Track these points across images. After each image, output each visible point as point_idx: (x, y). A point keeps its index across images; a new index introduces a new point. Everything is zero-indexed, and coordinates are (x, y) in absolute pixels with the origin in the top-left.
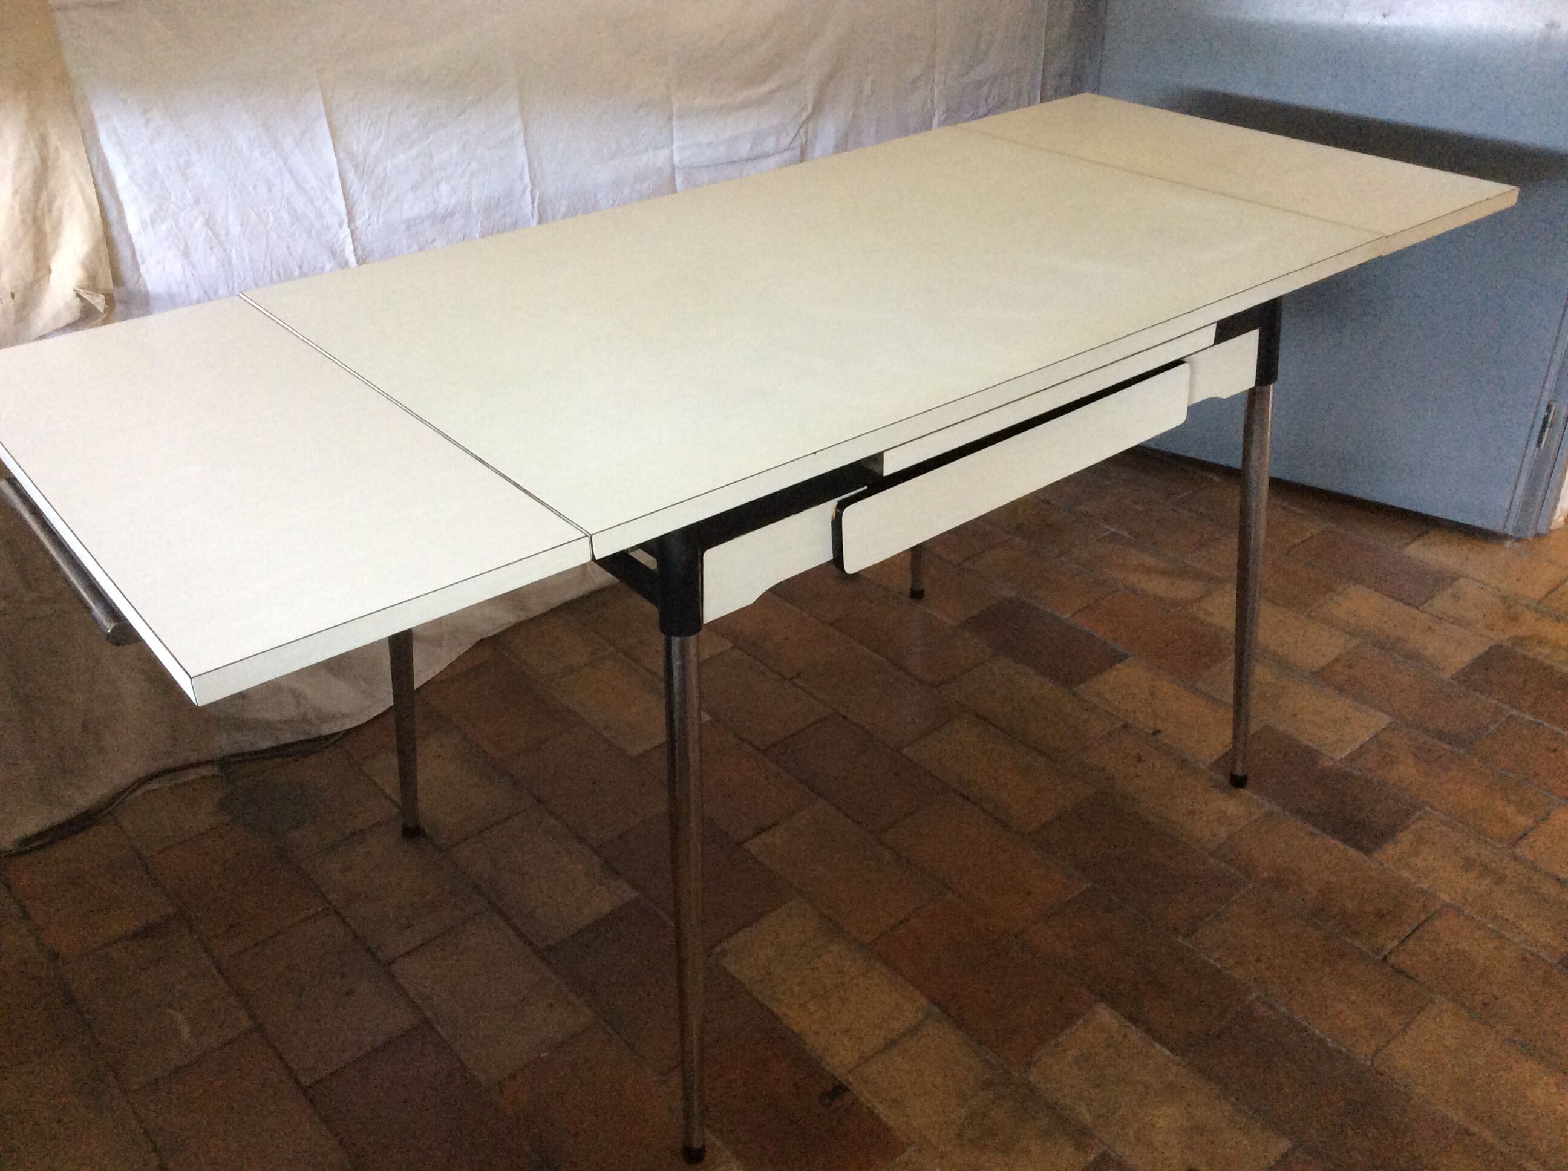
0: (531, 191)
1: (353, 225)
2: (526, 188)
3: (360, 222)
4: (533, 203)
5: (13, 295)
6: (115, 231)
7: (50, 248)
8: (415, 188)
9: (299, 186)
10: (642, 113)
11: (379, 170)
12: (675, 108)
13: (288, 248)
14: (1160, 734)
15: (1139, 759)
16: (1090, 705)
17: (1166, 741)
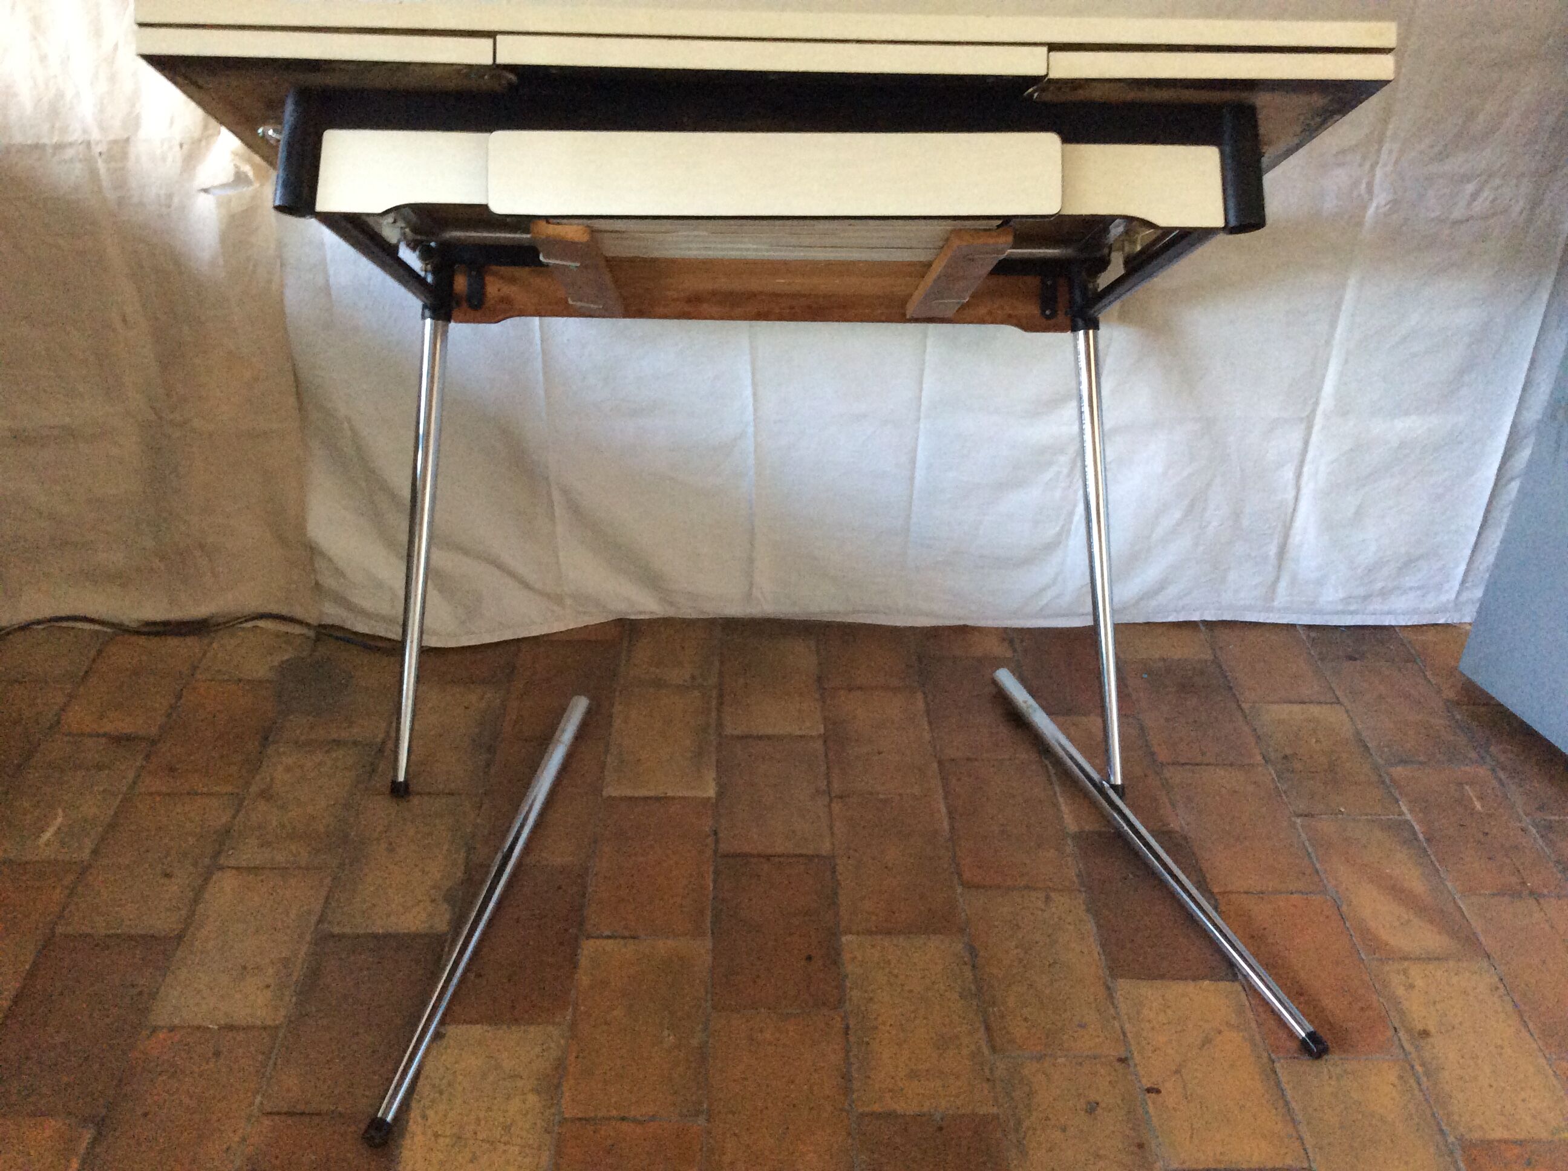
5: (181, 146)
14: (1153, 1095)
15: (1092, 1108)
16: (1112, 1011)
17: (1151, 1109)
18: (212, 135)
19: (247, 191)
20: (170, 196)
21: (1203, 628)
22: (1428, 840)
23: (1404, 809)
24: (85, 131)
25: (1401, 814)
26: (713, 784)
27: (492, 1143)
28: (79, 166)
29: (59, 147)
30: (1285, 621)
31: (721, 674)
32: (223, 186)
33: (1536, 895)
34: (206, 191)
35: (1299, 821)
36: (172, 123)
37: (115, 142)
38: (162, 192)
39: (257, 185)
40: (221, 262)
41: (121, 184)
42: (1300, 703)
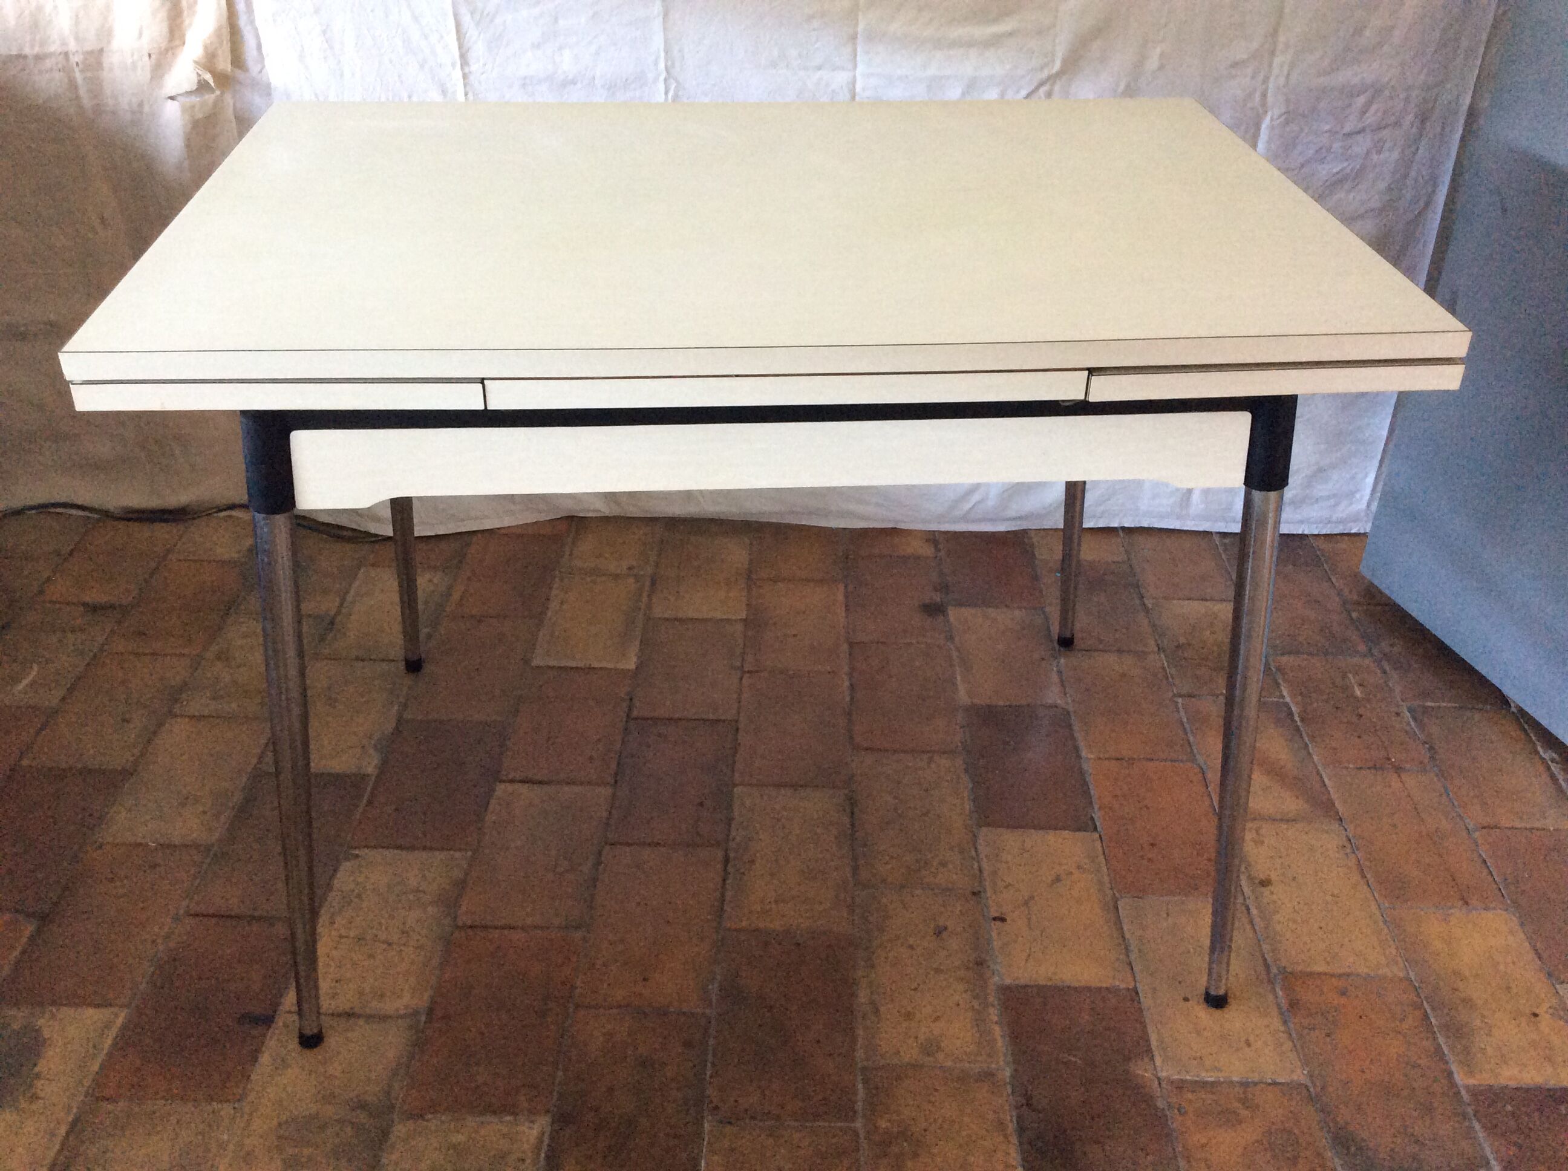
0: (666, 80)
1: (467, 70)
2: (659, 75)
3: (474, 67)
4: (666, 93)
5: (150, 56)
6: (243, 21)
7: (187, 22)
8: (537, 46)
9: (416, 19)
10: (816, 23)
11: (498, 20)
12: (861, 27)
13: (399, 76)
14: (998, 923)
15: (939, 932)
16: (973, 853)
17: (994, 934)
18: (177, 46)
19: (210, 98)
20: (141, 105)
21: (1121, 534)
22: (1302, 720)
23: (1285, 693)
24: (64, 43)
25: (1283, 697)
26: (635, 659)
27: (390, 944)
28: (58, 76)
29: (39, 58)
30: (1201, 529)
31: (657, 565)
32: (189, 93)
33: (1398, 769)
34: (172, 98)
35: (1180, 700)
36: (140, 35)
37: (92, 52)
38: (134, 100)
39: (218, 92)
40: (186, 164)
41: (96, 90)
42: (1202, 600)
